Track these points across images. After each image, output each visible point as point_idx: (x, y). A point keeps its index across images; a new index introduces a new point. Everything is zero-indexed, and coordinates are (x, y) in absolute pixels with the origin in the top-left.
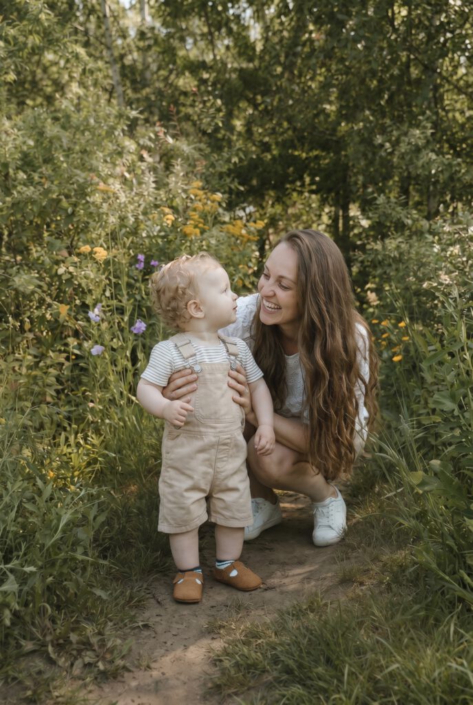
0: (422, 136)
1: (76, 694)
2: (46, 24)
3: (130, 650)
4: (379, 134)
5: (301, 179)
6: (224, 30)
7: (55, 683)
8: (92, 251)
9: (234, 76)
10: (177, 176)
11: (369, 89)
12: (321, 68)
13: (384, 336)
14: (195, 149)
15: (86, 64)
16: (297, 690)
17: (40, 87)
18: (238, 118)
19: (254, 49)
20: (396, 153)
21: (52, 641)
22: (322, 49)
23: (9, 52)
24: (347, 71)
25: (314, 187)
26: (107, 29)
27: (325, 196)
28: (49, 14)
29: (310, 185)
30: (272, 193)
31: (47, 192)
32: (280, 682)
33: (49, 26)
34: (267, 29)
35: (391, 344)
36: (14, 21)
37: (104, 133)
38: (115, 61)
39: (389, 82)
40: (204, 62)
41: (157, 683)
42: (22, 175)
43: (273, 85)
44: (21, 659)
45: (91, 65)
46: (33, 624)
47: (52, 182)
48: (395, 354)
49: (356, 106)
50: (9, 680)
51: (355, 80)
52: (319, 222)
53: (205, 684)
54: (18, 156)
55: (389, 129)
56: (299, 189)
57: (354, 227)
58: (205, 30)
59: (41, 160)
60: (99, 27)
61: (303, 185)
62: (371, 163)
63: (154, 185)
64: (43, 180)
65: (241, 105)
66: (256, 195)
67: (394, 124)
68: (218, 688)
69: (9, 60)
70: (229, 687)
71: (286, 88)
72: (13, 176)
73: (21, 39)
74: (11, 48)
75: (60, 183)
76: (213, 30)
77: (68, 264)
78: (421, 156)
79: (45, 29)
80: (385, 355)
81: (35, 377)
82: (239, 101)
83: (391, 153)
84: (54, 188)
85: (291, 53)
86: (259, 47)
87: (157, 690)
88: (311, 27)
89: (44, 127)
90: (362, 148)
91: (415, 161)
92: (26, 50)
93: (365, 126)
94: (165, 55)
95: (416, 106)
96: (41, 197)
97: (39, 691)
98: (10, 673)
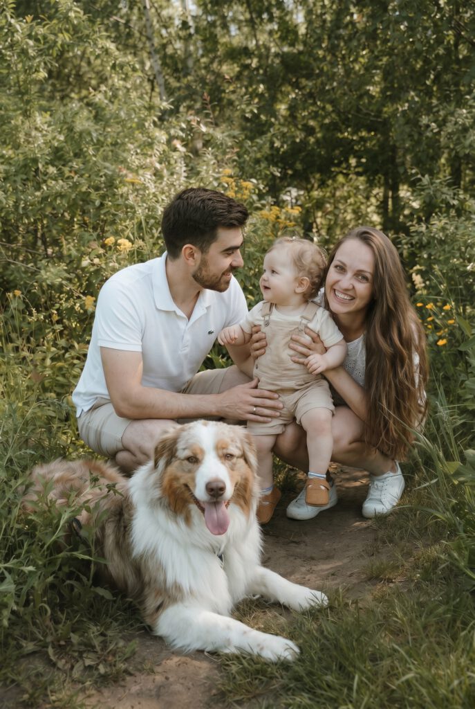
0: (468, 115)
1: (74, 698)
2: (75, 22)
3: (134, 653)
4: (425, 115)
5: (347, 160)
6: (265, 16)
7: (52, 687)
8: (116, 242)
9: (277, 61)
10: (208, 165)
11: (413, 70)
12: (363, 49)
13: (429, 319)
14: (229, 136)
15: (116, 59)
16: (304, 699)
17: (85, 79)
18: (281, 102)
19: (296, 33)
20: (442, 133)
21: (52, 642)
22: (365, 31)
23: (39, 51)
24: (390, 52)
25: (360, 169)
26: (147, 20)
27: (371, 178)
28: (79, 12)
29: (356, 167)
30: (318, 176)
31: (76, 186)
32: (289, 690)
33: (79, 23)
34: (309, 12)
35: (437, 328)
36: (43, 20)
37: (134, 125)
38: (157, 51)
39: (434, 62)
40: (246, 48)
41: (160, 688)
42: (52, 170)
43: (315, 68)
44: (22, 660)
45: (121, 60)
46: (34, 624)
47: (82, 176)
48: (441, 338)
49: (401, 88)
50: (8, 682)
51: (398, 61)
52: (369, 203)
53: (210, 690)
54: (47, 151)
55: (435, 110)
56: (345, 171)
57: (404, 207)
58: (248, 16)
59: (72, 154)
60: (140, 19)
61: (347, 168)
62: (418, 143)
63: (185, 174)
64: (72, 175)
65: (283, 89)
66: (300, 179)
67: (441, 104)
68: (222, 695)
69: (38, 59)
70: (236, 694)
71: (327, 72)
72: (42, 170)
73: (51, 37)
74: (42, 47)
75: (90, 176)
76: (254, 16)
77: (92, 256)
78: (468, 135)
79: (74, 27)
80: (431, 339)
81: (61, 369)
82: (281, 85)
83: (439, 133)
84: (83, 181)
85: (333, 36)
86: (302, 30)
87: (158, 696)
88: (352, 10)
89: (73, 122)
90: (407, 129)
91: (462, 140)
92: (56, 48)
93: (410, 108)
94: (207, 43)
95: (463, 86)
96: (70, 190)
97: (36, 695)
98: (9, 675)
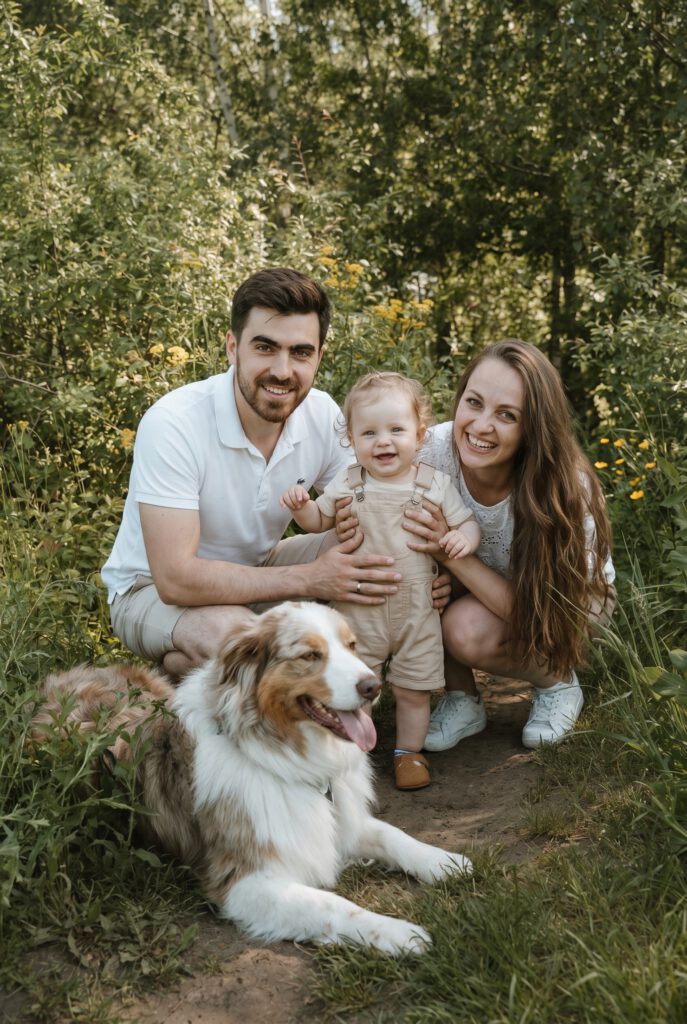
0: (674, 169)
1: (106, 1010)
2: (107, 35)
3: (192, 944)
4: (612, 167)
5: (499, 232)
6: (381, 25)
7: (74, 993)
8: (166, 350)
9: (399, 90)
10: (298, 240)
11: (595, 103)
12: (523, 73)
13: (619, 462)
14: (329, 198)
15: (166, 88)
16: (439, 1010)
17: (122, 117)
18: (404, 149)
19: (426, 50)
20: (637, 193)
21: (74, 929)
22: (524, 47)
23: (55, 76)
24: (562, 78)
25: (518, 246)
26: (211, 31)
27: (535, 258)
28: (112, 21)
29: (513, 242)
30: (458, 256)
31: (107, 270)
32: (417, 996)
33: (113, 36)
34: (445, 20)
35: (630, 475)
36: (60, 32)
37: (192, 183)
38: (225, 77)
39: (625, 91)
40: (354, 71)
41: (229, 994)
42: (74, 248)
43: (454, 100)
44: (30, 954)
45: (173, 88)
46: (48, 902)
47: (116, 256)
48: (635, 488)
49: (577, 128)
50: (10, 986)
51: (573, 91)
52: (531, 295)
53: (302, 997)
54: (66, 220)
55: (626, 160)
56: (496, 249)
57: (582, 301)
58: (356, 25)
59: (102, 225)
60: (200, 29)
61: (500, 244)
62: (602, 207)
63: (266, 254)
64: (103, 254)
65: (407, 130)
66: (432, 260)
67: (634, 151)
68: (320, 1005)
69: (54, 88)
70: (339, 1003)
71: (471, 105)
72: (60, 248)
73: (72, 56)
74: (58, 70)
75: (128, 257)
76: (365, 25)
77: (132, 371)
78: (673, 197)
79: (106, 41)
81: (86, 534)
82: (404, 125)
83: (632, 194)
84: (118, 263)
85: (479, 53)
86: (435, 46)
87: (227, 1006)
88: (507, 16)
89: (104, 178)
90: (587, 188)
91: (666, 203)
92: (80, 72)
93: (590, 157)
94: (297, 64)
95: (667, 125)
96: (99, 277)
97: (51, 1005)
98: (11, 975)
